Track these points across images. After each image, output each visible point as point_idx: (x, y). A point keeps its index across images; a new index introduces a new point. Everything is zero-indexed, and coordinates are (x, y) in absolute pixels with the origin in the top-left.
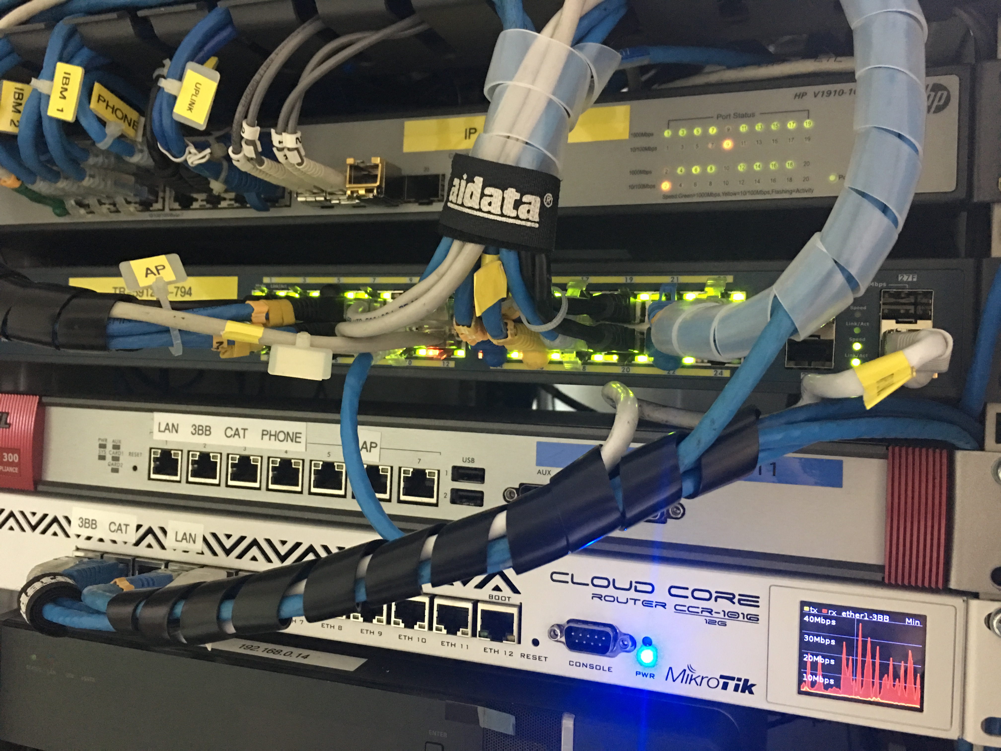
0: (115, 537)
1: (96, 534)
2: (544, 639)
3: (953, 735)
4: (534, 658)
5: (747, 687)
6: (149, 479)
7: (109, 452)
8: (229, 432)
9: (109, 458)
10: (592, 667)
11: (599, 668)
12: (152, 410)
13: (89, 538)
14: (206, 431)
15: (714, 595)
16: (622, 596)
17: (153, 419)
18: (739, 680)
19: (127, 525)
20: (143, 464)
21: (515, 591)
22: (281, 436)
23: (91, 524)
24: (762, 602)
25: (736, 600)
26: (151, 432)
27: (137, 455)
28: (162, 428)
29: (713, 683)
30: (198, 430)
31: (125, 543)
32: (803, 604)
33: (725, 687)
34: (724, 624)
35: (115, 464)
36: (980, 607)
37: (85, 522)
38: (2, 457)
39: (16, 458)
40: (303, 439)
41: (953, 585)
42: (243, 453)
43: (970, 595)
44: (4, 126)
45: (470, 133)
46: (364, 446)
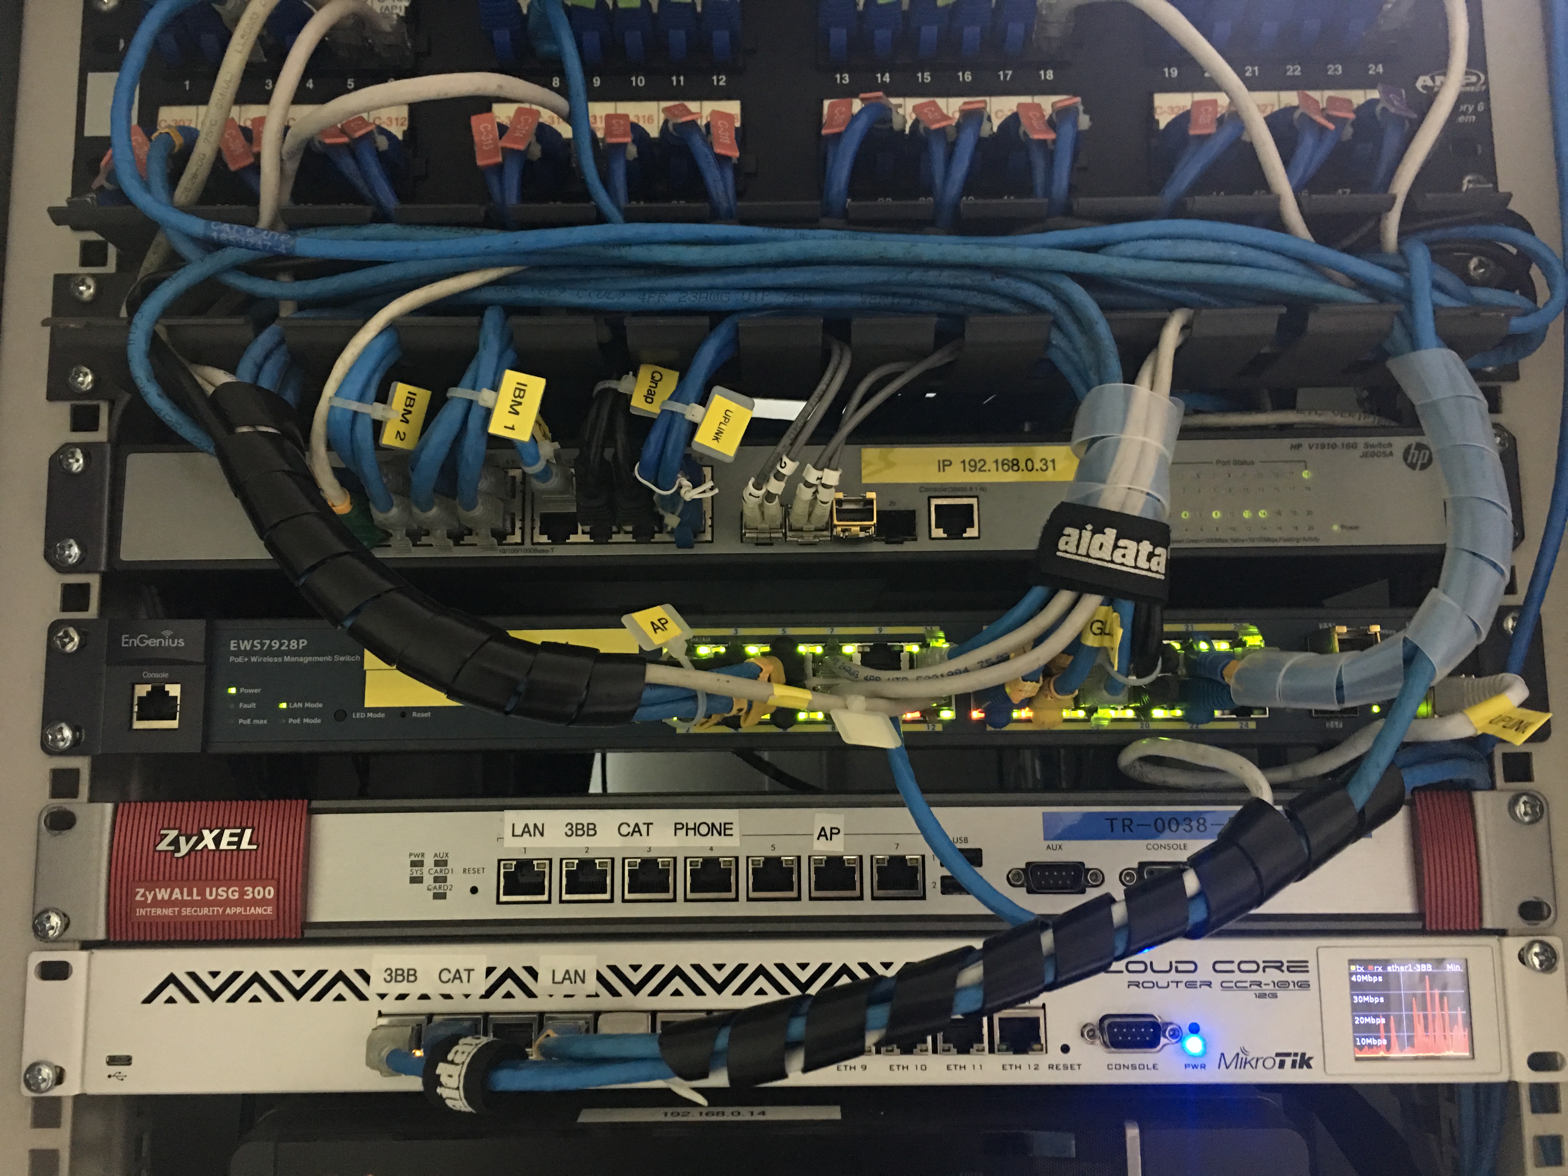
0: (447, 989)
1: (414, 990)
2: (1076, 1043)
3: (1503, 1078)
4: (1066, 1067)
5: (1305, 1062)
6: (498, 902)
7: (428, 872)
8: (625, 830)
9: (428, 880)
10: (1134, 1067)
11: (1142, 1067)
12: (501, 809)
13: (402, 997)
14: (590, 830)
15: (1262, 965)
16: (1162, 979)
17: (502, 820)
18: (1296, 1054)
19: (469, 971)
20: (489, 882)
22: (704, 829)
23: (410, 975)
24: (1312, 966)
25: (1284, 968)
26: (500, 838)
27: (477, 871)
28: (518, 831)
29: (1269, 1064)
30: (575, 830)
31: (467, 996)
32: (1352, 962)
33: (1282, 1065)
34: (1275, 996)
35: (439, 888)
36: (1512, 945)
37: (395, 975)
38: (243, 893)
39: (270, 892)
40: (736, 830)
41: (1488, 924)
42: (647, 855)
43: (1502, 933)
44: (388, 439)
45: (944, 465)
46: (822, 833)
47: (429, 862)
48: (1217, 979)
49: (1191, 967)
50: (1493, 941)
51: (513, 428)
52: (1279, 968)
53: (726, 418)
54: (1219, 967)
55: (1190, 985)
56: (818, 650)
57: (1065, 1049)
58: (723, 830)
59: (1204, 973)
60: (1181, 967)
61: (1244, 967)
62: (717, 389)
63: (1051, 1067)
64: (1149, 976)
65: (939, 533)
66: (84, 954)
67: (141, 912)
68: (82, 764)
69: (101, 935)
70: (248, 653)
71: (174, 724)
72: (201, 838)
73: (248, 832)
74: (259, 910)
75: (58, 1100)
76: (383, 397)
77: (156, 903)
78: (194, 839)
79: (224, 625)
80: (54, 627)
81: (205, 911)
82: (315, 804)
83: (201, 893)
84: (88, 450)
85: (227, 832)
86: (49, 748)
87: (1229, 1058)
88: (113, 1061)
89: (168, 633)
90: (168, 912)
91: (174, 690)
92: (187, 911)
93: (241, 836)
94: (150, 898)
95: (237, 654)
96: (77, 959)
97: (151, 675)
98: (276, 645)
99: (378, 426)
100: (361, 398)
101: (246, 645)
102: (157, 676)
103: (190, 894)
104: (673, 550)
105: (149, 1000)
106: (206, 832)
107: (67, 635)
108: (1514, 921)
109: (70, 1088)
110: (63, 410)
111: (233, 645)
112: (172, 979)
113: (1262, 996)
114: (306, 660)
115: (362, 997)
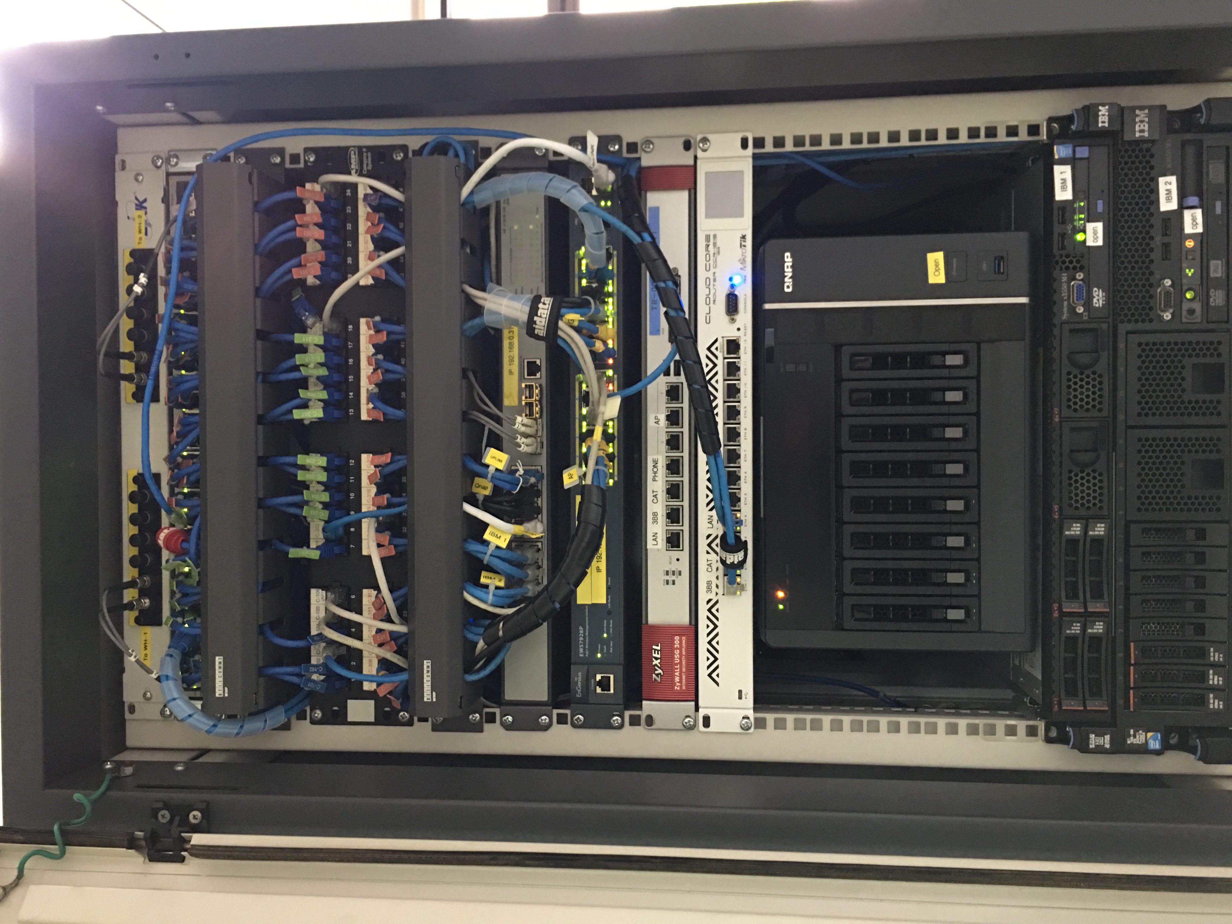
0: (714, 569)
1: (715, 581)
2: (736, 325)
3: (750, 160)
4: (745, 329)
5: (744, 237)
7: (671, 578)
8: (655, 501)
9: (674, 578)
10: (745, 303)
11: (745, 300)
12: (646, 550)
13: (717, 586)
14: (655, 514)
15: (707, 252)
16: (712, 291)
17: (651, 549)
18: (741, 240)
19: (708, 560)
20: (675, 554)
21: (716, 341)
22: (655, 470)
23: (709, 583)
24: (708, 233)
25: (708, 244)
26: (658, 550)
27: (671, 559)
28: (655, 543)
29: (744, 251)
30: (655, 521)
31: (717, 561)
32: (706, 217)
33: (745, 246)
34: (719, 248)
35: (677, 573)
36: (700, 154)
37: (709, 589)
38: (677, 648)
39: (677, 638)
40: (655, 457)
41: (691, 162)
42: (665, 492)
43: (696, 158)
44: (502, 584)
45: (511, 372)
46: (657, 423)
47: (667, 578)
48: (712, 270)
49: (708, 280)
50: (699, 162)
52: (708, 246)
53: (494, 458)
54: (708, 269)
55: (715, 280)
56: (584, 424)
57: (739, 329)
58: (656, 462)
59: (710, 275)
60: (708, 283)
61: (708, 259)
62: (483, 461)
63: (745, 335)
64: (711, 296)
65: (538, 375)
66: (700, 710)
67: (684, 688)
68: (627, 714)
69: (693, 703)
70: (584, 649)
71: (612, 677)
72: (656, 665)
73: (654, 647)
74: (684, 642)
75: (756, 719)
76: (486, 587)
77: (681, 682)
78: (656, 668)
79: (573, 660)
80: (574, 726)
81: (684, 663)
82: (644, 622)
83: (677, 664)
84: (503, 715)
85: (654, 655)
86: (621, 726)
87: (741, 266)
88: (740, 698)
89: (576, 679)
90: (684, 677)
91: (599, 677)
92: (684, 670)
93: (655, 650)
94: (678, 684)
95: (585, 654)
96: (702, 712)
97: (593, 686)
98: (581, 639)
99: (497, 588)
100: (486, 595)
101: (581, 650)
102: (593, 683)
103: (677, 669)
104: (545, 482)
105: (717, 684)
106: (654, 663)
107: (576, 720)
108: (691, 153)
109: (750, 713)
110: (487, 727)
111: (581, 655)
112: (710, 675)
113: (719, 253)
114: (587, 627)
115: (717, 602)
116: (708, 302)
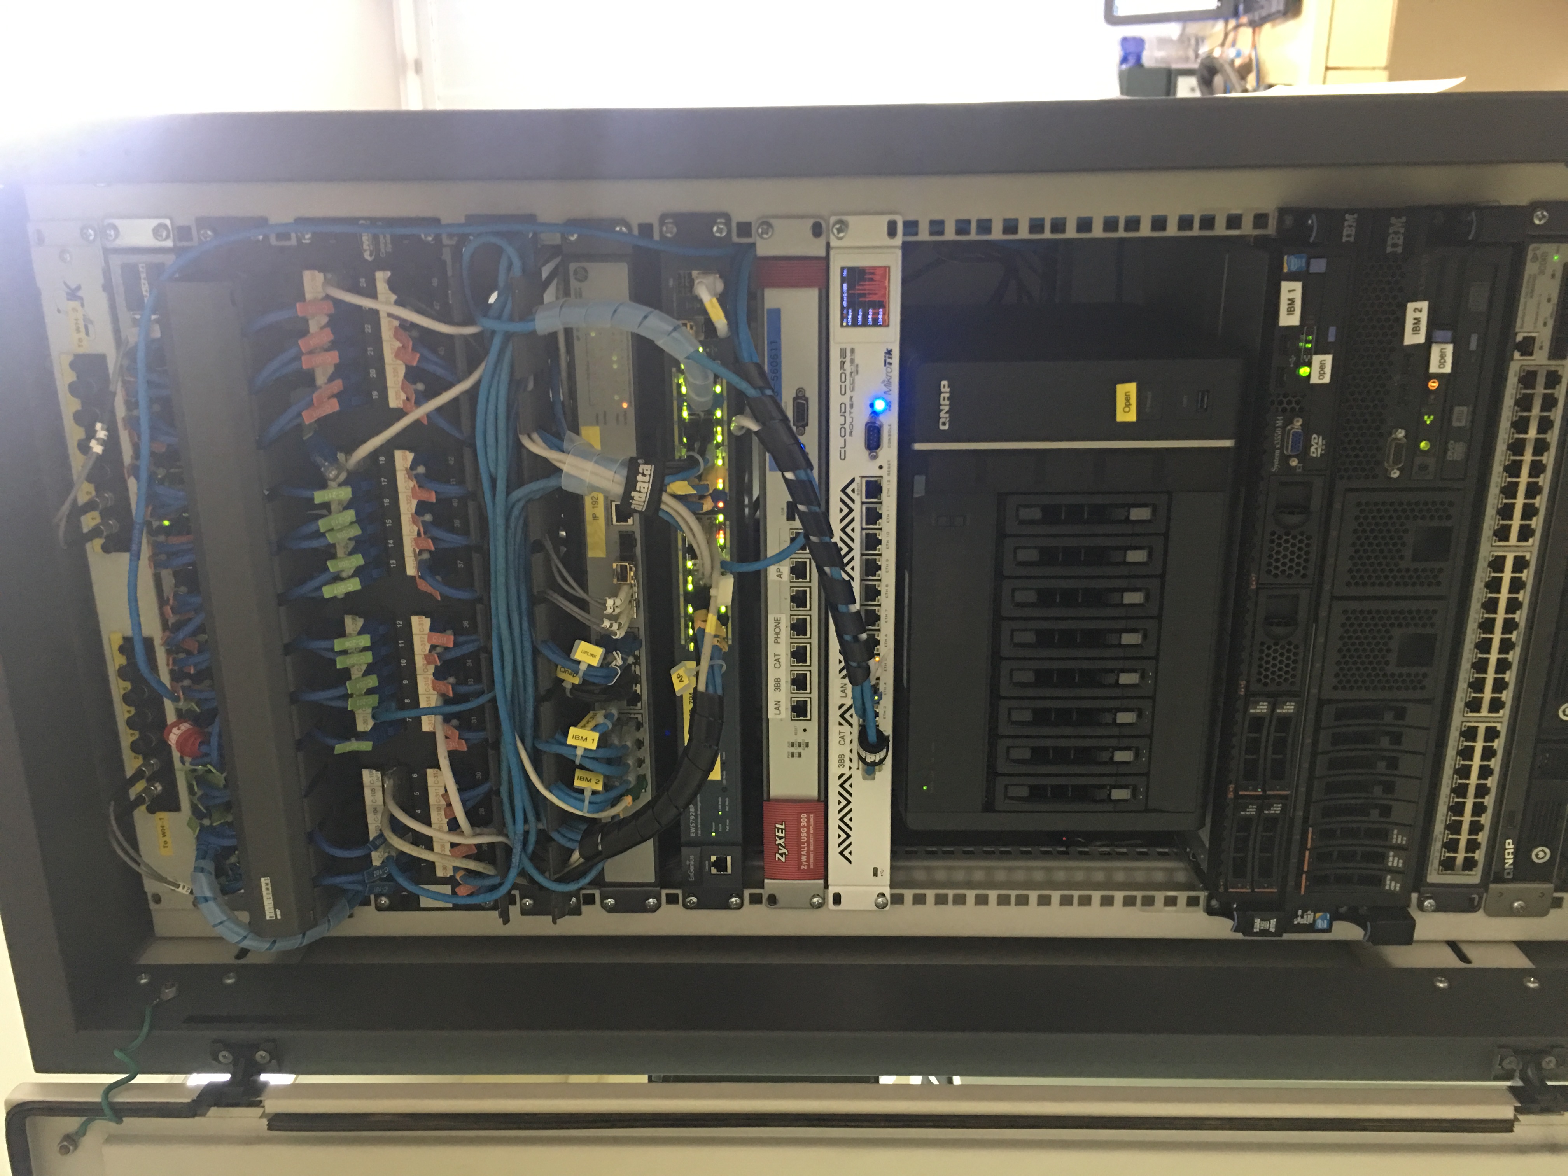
0: (848, 741)
1: (848, 755)
2: (879, 462)
3: (899, 253)
4: (889, 468)
5: (889, 352)
6: (810, 720)
7: (796, 750)
8: (778, 665)
9: (800, 750)
10: (890, 435)
11: (890, 431)
12: (768, 720)
13: (851, 760)
14: (778, 681)
15: (842, 371)
16: (849, 420)
17: (773, 719)
18: (885, 357)
19: (840, 733)
20: (801, 724)
21: (853, 480)
22: (777, 630)
23: (842, 758)
24: (843, 346)
25: (844, 360)
26: (781, 720)
27: (796, 730)
28: (778, 712)
29: (889, 370)
30: (778, 688)
31: (851, 733)
32: (842, 325)
33: (890, 364)
34: (857, 366)
35: (803, 745)
36: (834, 243)
37: (841, 763)
38: (804, 827)
39: (804, 816)
40: (778, 616)
41: (823, 253)
42: (789, 655)
43: (828, 246)
44: (599, 787)
45: (595, 517)
46: (780, 576)
47: (792, 750)
48: (849, 393)
49: (843, 406)
50: (832, 253)
51: (593, 740)
52: (844, 363)
53: (585, 653)
54: (843, 392)
55: (852, 406)
56: (690, 580)
57: (881, 467)
58: (778, 622)
59: (846, 399)
60: (843, 410)
61: (843, 379)
63: (889, 474)
64: (847, 426)
65: (630, 521)
66: (830, 888)
67: (812, 867)
68: (747, 893)
69: (822, 882)
70: (696, 829)
71: (729, 858)
72: (780, 844)
73: (777, 826)
74: (812, 819)
75: (892, 895)
76: (581, 791)
77: (808, 861)
78: (780, 847)
79: (683, 839)
80: (685, 906)
81: (812, 841)
82: (765, 797)
83: (804, 843)
84: (604, 897)
85: (777, 834)
86: (740, 906)
87: (886, 389)
88: (875, 874)
89: (688, 862)
90: (812, 856)
91: (714, 858)
92: (812, 848)
93: (779, 829)
94: (805, 863)
95: (696, 833)
96: (832, 891)
97: (707, 868)
98: (692, 817)
99: (594, 793)
100: (583, 801)
101: (693, 830)
102: (707, 865)
103: (804, 848)
104: (643, 649)
105: (850, 862)
106: (777, 842)
107: (689, 902)
108: (822, 241)
109: (887, 891)
110: (585, 909)
111: (693, 835)
112: (841, 853)
113: (857, 372)
114: (699, 804)
115: (850, 777)
116: (843, 434)
